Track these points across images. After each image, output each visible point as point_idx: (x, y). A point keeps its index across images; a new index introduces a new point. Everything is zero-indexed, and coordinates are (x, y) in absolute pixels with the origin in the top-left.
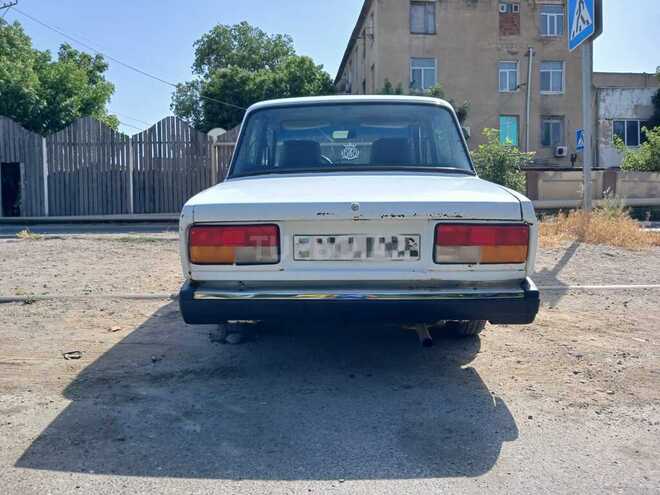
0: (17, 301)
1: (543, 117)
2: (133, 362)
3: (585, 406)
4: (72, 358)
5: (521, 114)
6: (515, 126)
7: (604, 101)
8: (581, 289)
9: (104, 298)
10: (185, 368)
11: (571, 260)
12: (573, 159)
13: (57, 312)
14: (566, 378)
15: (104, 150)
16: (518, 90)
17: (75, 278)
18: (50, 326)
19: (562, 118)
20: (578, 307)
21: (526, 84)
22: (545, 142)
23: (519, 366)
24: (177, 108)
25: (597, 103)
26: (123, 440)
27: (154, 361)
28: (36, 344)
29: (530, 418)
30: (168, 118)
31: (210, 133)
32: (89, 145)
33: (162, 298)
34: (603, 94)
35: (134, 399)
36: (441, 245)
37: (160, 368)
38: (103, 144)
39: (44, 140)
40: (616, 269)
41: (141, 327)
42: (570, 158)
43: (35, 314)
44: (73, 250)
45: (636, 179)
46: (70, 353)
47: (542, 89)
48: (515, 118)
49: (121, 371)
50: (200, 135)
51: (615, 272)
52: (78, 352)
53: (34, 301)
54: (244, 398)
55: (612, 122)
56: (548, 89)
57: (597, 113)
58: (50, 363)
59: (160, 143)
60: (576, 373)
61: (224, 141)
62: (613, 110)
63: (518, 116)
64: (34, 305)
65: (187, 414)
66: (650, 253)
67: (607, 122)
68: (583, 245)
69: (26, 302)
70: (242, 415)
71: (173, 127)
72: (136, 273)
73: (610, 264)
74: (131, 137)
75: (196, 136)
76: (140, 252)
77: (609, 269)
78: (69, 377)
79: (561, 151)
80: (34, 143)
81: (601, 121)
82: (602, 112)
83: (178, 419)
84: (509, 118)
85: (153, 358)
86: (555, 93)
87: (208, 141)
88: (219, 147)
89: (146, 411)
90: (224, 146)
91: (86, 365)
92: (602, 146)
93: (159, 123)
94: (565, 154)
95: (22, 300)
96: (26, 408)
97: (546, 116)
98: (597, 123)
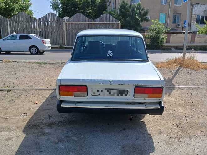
0: (5, 90)
1: (174, 13)
2: (43, 118)
3: (174, 138)
4: (24, 116)
5: (167, 12)
6: (165, 16)
7: (194, 9)
8: (179, 87)
9: (32, 89)
10: (59, 120)
11: (177, 74)
12: (183, 28)
13: (18, 95)
14: (170, 127)
15: (28, 23)
16: (167, 4)
17: (23, 80)
18: (16, 101)
19: (180, 14)
20: (177, 95)
21: (170, 2)
22: (174, 22)
23: (157, 121)
24: (52, 7)
25: (192, 9)
26: (41, 152)
27: (49, 117)
28: (13, 109)
29: (159, 143)
30: (50, 13)
31: (64, 18)
32: (23, 21)
33: (51, 90)
34: (195, 6)
35: (44, 134)
36: (136, 93)
37: (52, 120)
38: (28, 21)
39: (8, 19)
40: (190, 79)
41: (45, 102)
42: (182, 28)
43: (11, 96)
44: (21, 67)
45: (202, 37)
46: (24, 114)
47: (175, 4)
48: (165, 14)
49: (40, 122)
50: (61, 19)
51: (190, 80)
52: (26, 114)
53: (10, 91)
54: (76, 134)
55: (196, 16)
56: (177, 4)
57: (192, 12)
58: (18, 118)
59: (47, 21)
60: (173, 124)
61: (68, 21)
62: (197, 11)
63: (166, 13)
64: (11, 92)
65: (60, 141)
66: (202, 72)
67: (195, 16)
68: (182, 69)
69: (8, 91)
70: (76, 141)
71: (51, 16)
72: (42, 77)
73: (189, 77)
74: (37, 19)
75: (59, 20)
76: (42, 68)
77: (188, 79)
78: (24, 124)
79: (179, 25)
80: (4, 20)
81: (193, 16)
82: (193, 12)
83: (58, 143)
84: (163, 14)
85: (49, 116)
86: (179, 5)
87: (63, 21)
88: (67, 24)
89: (48, 139)
90: (68, 23)
91: (29, 119)
92: (192, 24)
93: (47, 15)
94: (180, 26)
95: (7, 90)
96: (12, 138)
97: (175, 13)
98: (191, 16)
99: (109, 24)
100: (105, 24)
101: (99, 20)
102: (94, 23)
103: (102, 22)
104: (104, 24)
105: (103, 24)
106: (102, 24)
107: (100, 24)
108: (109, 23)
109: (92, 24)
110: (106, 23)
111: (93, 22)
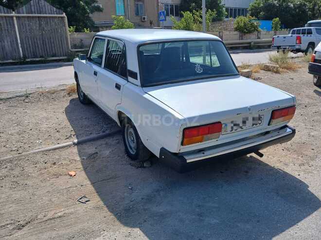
12: (151, 23)
19: (143, 2)
22: (137, 14)
36: (273, 119)
42: (149, 22)
48: (123, 2)
55: (164, 5)
67: (162, 4)
79: (144, 18)
94: (146, 20)
98: (158, 5)
99: (46, 17)
100: (39, 17)
101: (24, 10)
102: (16, 17)
103: (32, 14)
104: (37, 19)
105: (36, 17)
106: (33, 17)
107: (28, 17)
108: (45, 15)
109: (12, 17)
110: (39, 15)
111: (13, 14)
